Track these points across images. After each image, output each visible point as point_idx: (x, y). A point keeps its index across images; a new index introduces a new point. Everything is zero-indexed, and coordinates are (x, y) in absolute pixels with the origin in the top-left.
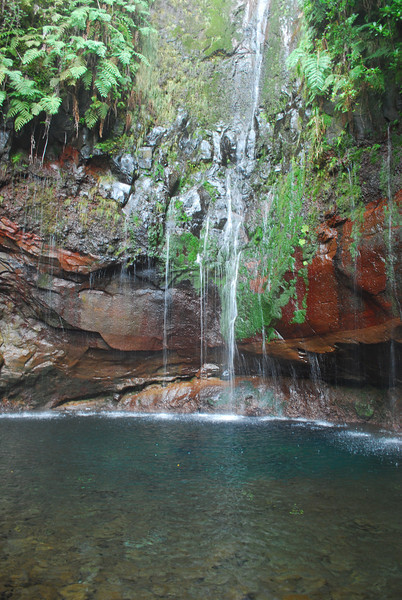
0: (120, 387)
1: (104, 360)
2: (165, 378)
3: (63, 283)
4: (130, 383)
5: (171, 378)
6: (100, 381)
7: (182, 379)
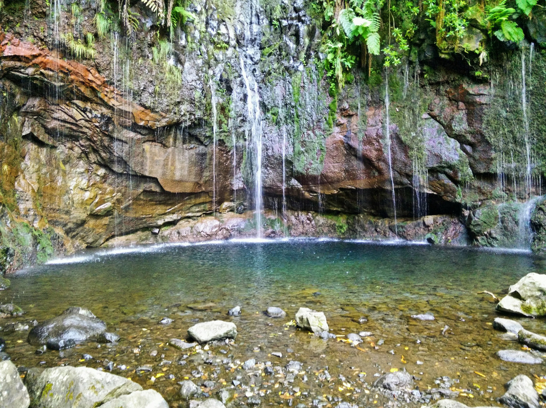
0: (160, 222)
1: (151, 200)
2: (195, 214)
3: (132, 134)
4: (168, 218)
5: (199, 214)
6: (144, 218)
7: (207, 214)
